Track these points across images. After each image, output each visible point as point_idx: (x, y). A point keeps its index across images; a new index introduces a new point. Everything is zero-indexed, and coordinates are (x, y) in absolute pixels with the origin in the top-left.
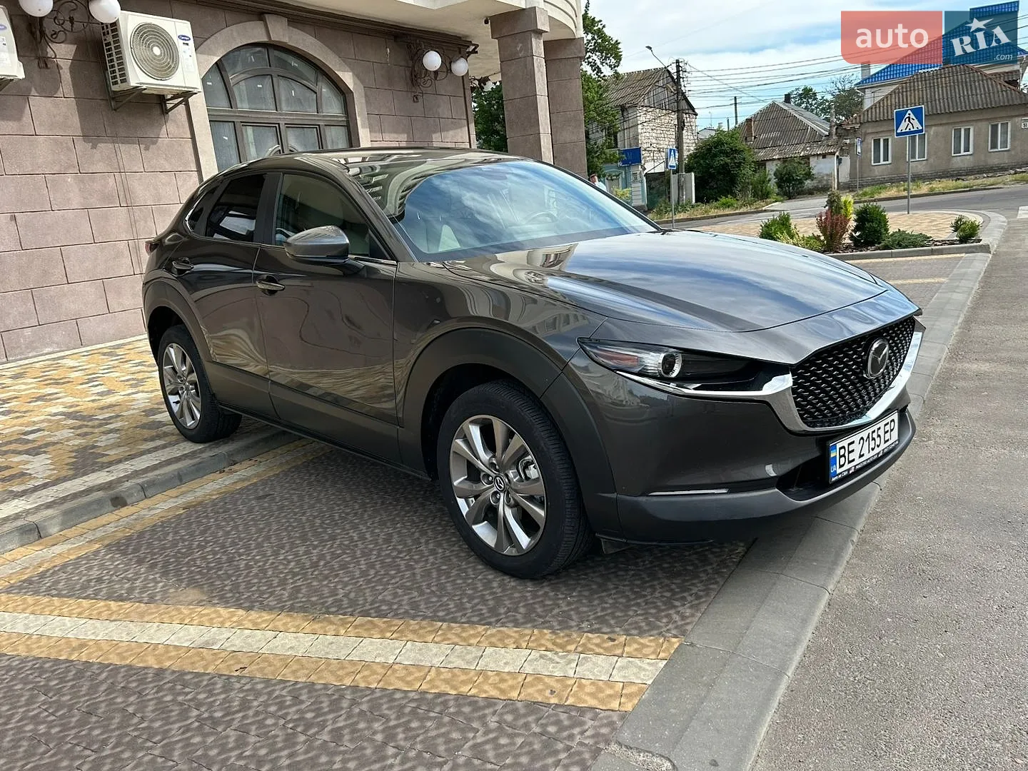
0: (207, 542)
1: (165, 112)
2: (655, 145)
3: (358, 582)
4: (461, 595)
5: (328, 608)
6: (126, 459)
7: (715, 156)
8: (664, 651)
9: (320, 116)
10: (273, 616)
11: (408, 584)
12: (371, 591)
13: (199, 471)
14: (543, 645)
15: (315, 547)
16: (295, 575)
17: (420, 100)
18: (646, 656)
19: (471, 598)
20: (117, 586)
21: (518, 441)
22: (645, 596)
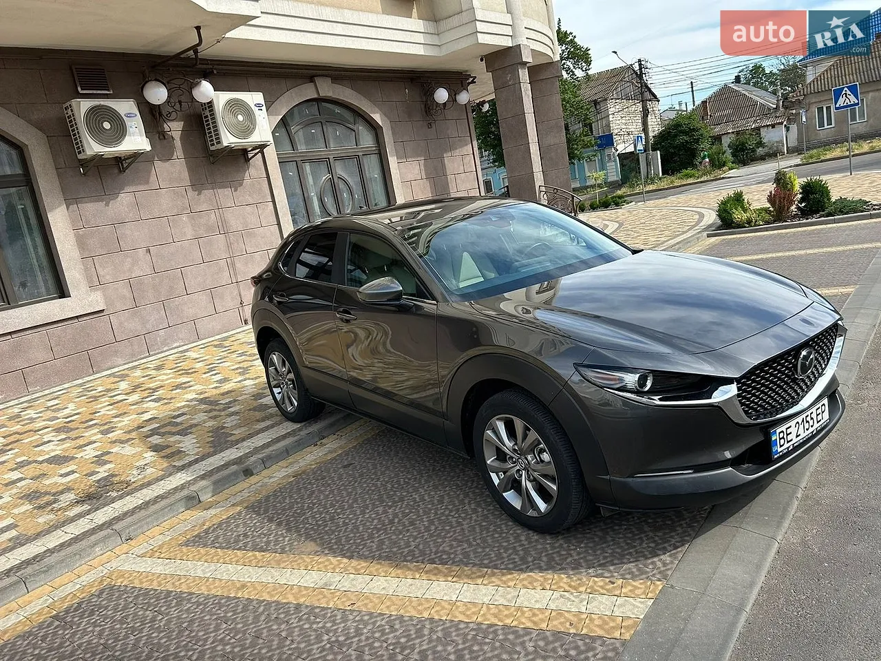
0: (314, 504)
1: (247, 160)
2: (624, 130)
3: (423, 536)
4: (498, 546)
5: (405, 557)
6: (248, 438)
7: (676, 136)
8: (651, 592)
9: (359, 148)
10: (368, 564)
11: (460, 537)
12: (434, 543)
13: (300, 445)
14: (561, 587)
15: (390, 507)
16: (379, 530)
17: (433, 125)
18: (638, 596)
19: (506, 549)
20: (257, 540)
21: (533, 435)
22: (635, 547)
